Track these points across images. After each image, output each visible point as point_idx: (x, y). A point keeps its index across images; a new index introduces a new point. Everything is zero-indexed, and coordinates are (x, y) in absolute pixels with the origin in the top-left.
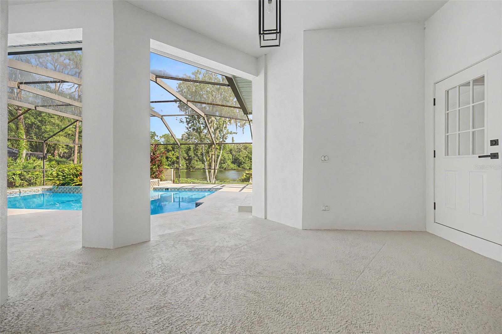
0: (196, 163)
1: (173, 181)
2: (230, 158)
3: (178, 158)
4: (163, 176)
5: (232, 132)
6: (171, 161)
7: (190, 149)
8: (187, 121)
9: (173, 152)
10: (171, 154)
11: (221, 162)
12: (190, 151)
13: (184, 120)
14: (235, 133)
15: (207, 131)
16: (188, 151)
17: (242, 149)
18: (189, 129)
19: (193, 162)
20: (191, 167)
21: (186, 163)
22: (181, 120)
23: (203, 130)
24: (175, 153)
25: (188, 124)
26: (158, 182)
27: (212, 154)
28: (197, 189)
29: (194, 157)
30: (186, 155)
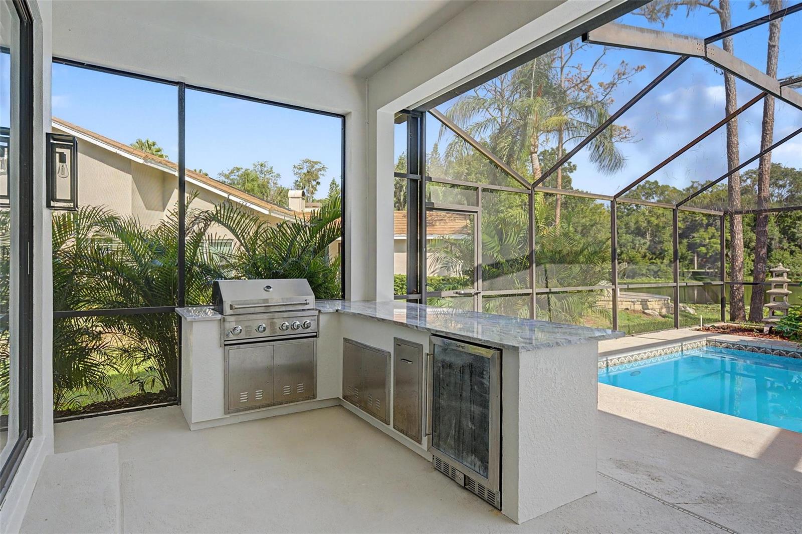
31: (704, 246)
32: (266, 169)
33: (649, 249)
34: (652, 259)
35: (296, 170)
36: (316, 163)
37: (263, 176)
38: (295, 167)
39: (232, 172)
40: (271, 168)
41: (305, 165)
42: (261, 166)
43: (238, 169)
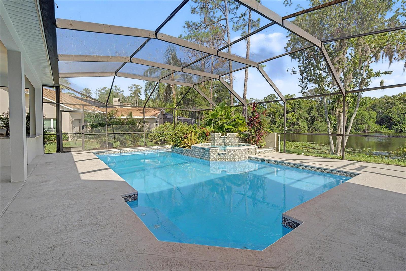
0: (320, 124)
1: (276, 149)
2: (372, 117)
3: (298, 119)
4: (264, 141)
5: (381, 72)
6: (290, 122)
7: (313, 108)
8: (301, 71)
9: (293, 113)
10: (290, 116)
11: (356, 123)
12: (312, 110)
13: (298, 70)
14: (385, 73)
15: (331, 78)
16: (310, 111)
17: (397, 103)
18: (304, 81)
19: (316, 123)
20: (314, 128)
21: (307, 125)
22: (294, 70)
23: (325, 78)
24: (295, 114)
25: (302, 75)
26: (255, 150)
27: (339, 111)
28: (306, 167)
29: (318, 117)
30: (308, 116)
31: (290, 119)
32: (117, 88)
33: (271, 121)
34: (272, 125)
35: (129, 88)
36: (138, 86)
37: (116, 91)
38: (129, 87)
39: (103, 89)
40: (120, 88)
41: (134, 87)
42: (115, 87)
43: (105, 88)
